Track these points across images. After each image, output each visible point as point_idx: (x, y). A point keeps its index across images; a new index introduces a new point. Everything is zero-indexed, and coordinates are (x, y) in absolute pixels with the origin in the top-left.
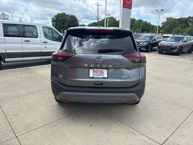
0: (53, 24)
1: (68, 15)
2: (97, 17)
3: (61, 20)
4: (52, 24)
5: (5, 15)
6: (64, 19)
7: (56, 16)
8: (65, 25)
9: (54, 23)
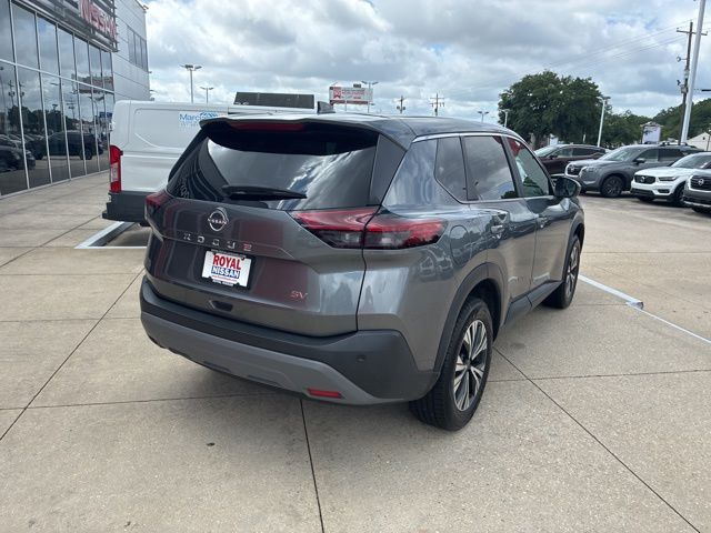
0: (502, 116)
1: (564, 80)
2: (683, 83)
3: (534, 98)
4: (500, 115)
5: (363, 90)
6: (544, 97)
7: (516, 86)
8: (544, 118)
9: (507, 111)
